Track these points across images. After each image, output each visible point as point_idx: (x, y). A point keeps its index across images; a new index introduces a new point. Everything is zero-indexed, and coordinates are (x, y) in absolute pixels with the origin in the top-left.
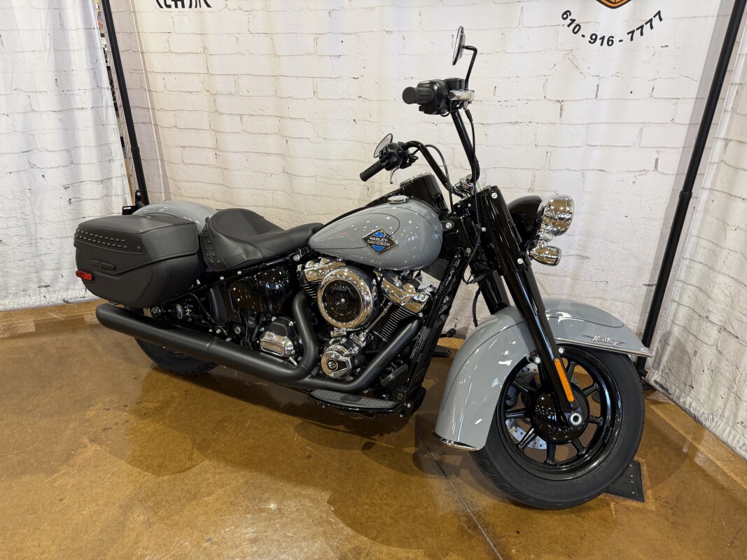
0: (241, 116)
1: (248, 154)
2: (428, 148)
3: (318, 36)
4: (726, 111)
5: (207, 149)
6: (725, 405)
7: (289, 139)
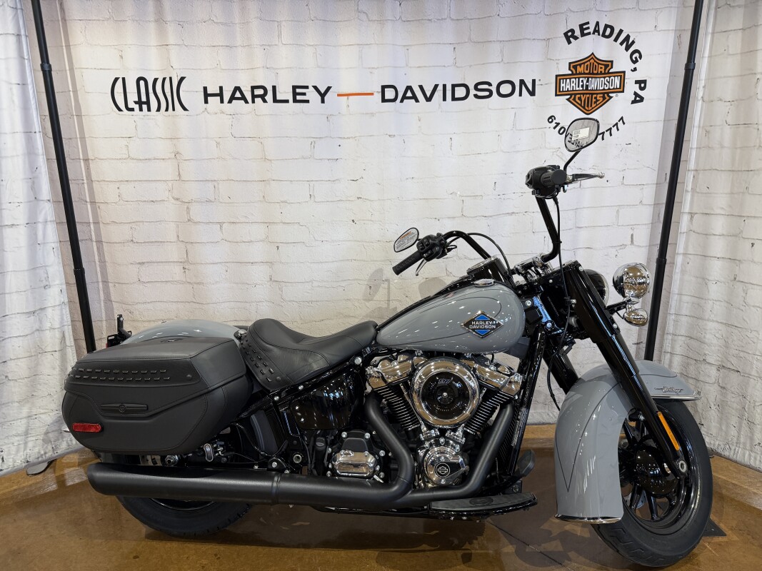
0: (221, 224)
1: (227, 264)
2: (471, 236)
3: (315, 140)
4: (687, 191)
5: (172, 264)
6: (739, 432)
7: (280, 245)
